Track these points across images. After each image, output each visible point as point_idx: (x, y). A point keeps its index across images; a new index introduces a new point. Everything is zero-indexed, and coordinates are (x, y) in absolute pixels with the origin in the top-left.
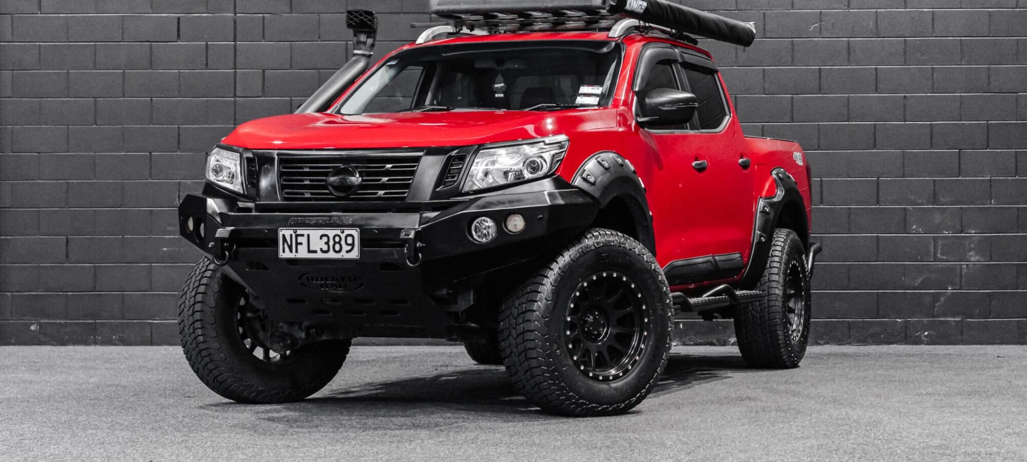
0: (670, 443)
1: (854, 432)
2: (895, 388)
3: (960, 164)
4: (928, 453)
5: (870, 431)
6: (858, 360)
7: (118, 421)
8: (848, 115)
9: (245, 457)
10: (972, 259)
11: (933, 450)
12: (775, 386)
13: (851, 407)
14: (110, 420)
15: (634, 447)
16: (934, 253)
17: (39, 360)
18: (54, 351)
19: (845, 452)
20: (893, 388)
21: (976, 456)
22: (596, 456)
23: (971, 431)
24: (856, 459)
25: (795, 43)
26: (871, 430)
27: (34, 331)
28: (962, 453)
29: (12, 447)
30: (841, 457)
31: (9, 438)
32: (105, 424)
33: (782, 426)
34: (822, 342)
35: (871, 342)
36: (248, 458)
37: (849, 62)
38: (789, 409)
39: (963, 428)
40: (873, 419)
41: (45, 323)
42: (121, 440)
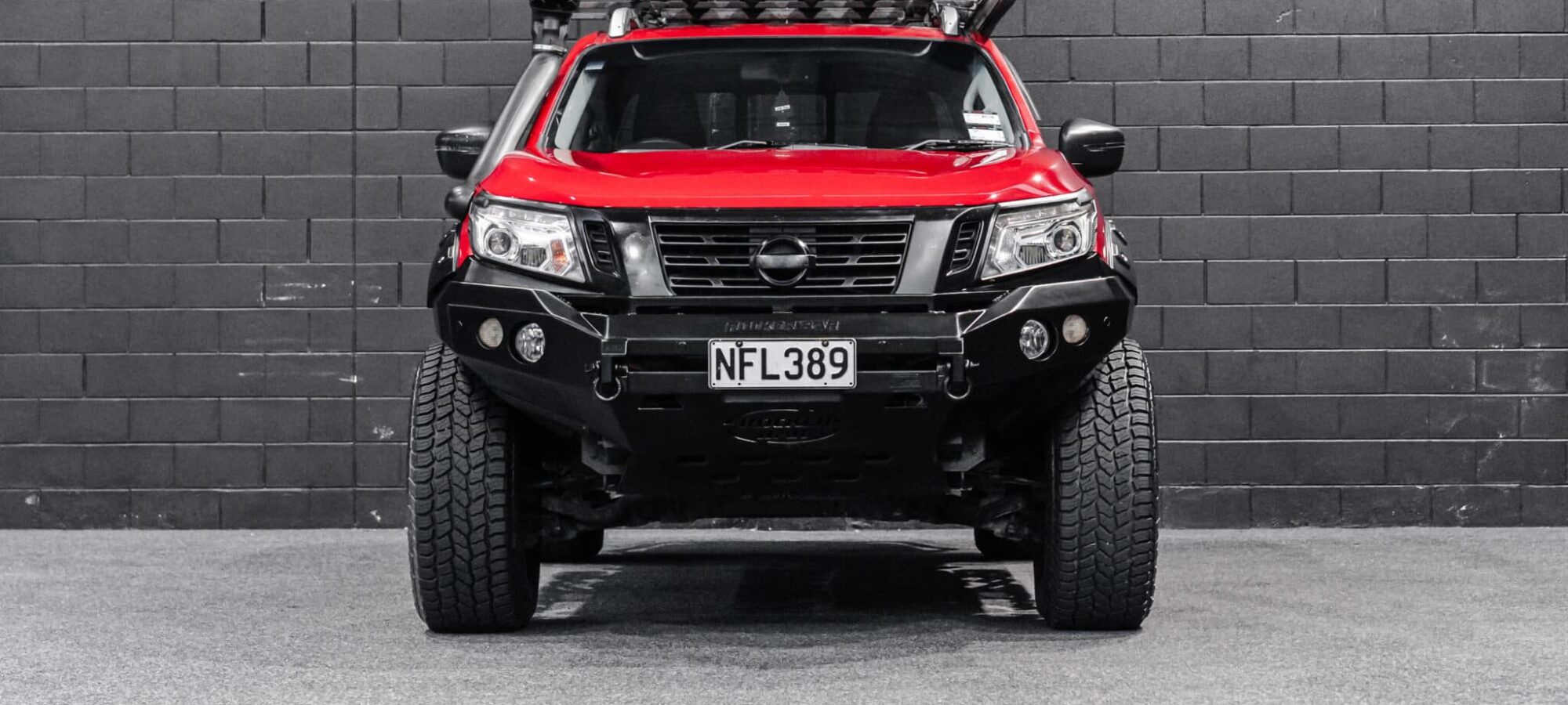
0: (1073, 675)
1: (1364, 658)
2: (1423, 592)
3: (1517, 236)
4: (1486, 690)
5: (1389, 658)
6: (1358, 549)
7: (188, 643)
8: (1339, 160)
9: (400, 697)
10: (1537, 389)
11: (1493, 686)
12: (1230, 589)
13: (1355, 621)
14: (175, 642)
15: (1018, 681)
16: (1476, 379)
17: (44, 552)
18: (65, 538)
19: (1354, 688)
20: (1419, 592)
21: (1562, 694)
22: (959, 695)
23: (1549, 656)
24: (1372, 699)
25: (1253, 42)
26: (1391, 655)
27: (31, 505)
28: (1540, 689)
29: (26, 683)
30: (1349, 695)
31: (19, 670)
32: (168, 648)
33: (1248, 649)
34: (1297, 523)
35: (1375, 521)
36: (405, 699)
37: (1340, 74)
38: (1257, 624)
39: (1536, 652)
40: (1391, 640)
41: (49, 493)
42: (198, 673)
